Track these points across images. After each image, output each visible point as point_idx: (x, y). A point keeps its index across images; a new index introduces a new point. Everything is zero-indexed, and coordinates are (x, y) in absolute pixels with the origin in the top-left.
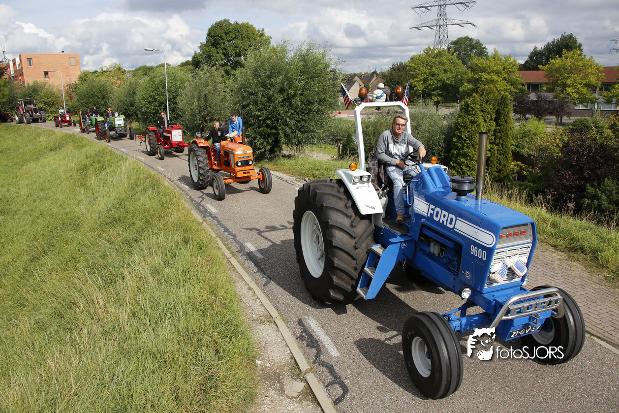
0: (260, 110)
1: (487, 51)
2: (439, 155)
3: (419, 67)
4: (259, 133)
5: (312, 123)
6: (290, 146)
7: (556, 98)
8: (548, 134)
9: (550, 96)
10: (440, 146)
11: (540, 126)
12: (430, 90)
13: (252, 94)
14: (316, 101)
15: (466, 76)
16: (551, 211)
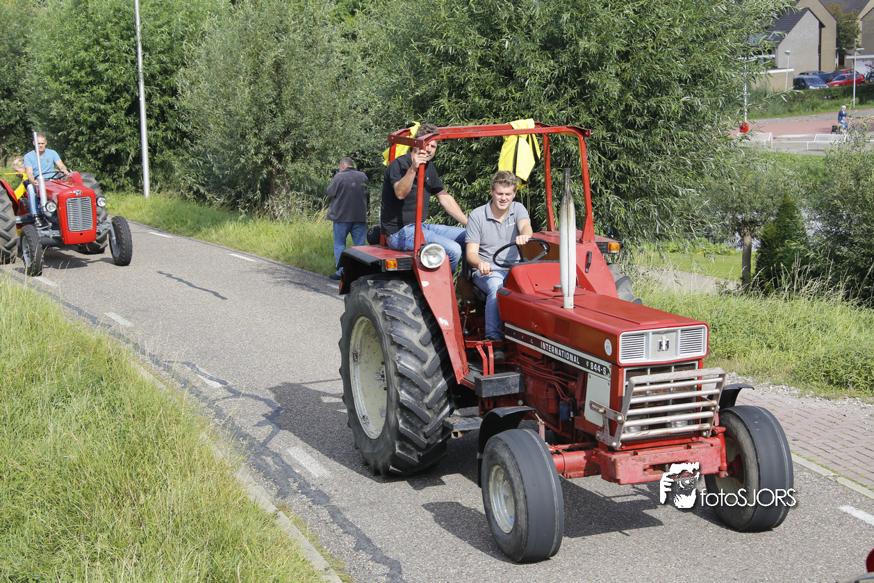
5: (661, 162)
14: (680, 80)
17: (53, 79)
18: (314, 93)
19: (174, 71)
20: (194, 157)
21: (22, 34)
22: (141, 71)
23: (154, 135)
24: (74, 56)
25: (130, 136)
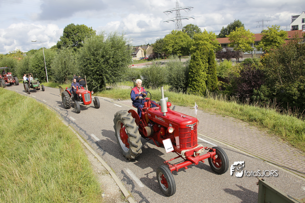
0: (93, 67)
1: (201, 30)
2: (183, 81)
3: (170, 40)
4: (93, 78)
5: (120, 71)
6: (109, 84)
7: (235, 50)
8: (233, 67)
9: (232, 49)
10: (183, 77)
11: (229, 63)
12: (176, 50)
13: (88, 59)
14: (121, 60)
15: (192, 43)
16: (239, 103)
17: (33, 67)
18: (70, 65)
20: (54, 76)
21: (28, 61)
22: (45, 65)
24: (36, 64)
25: (45, 74)
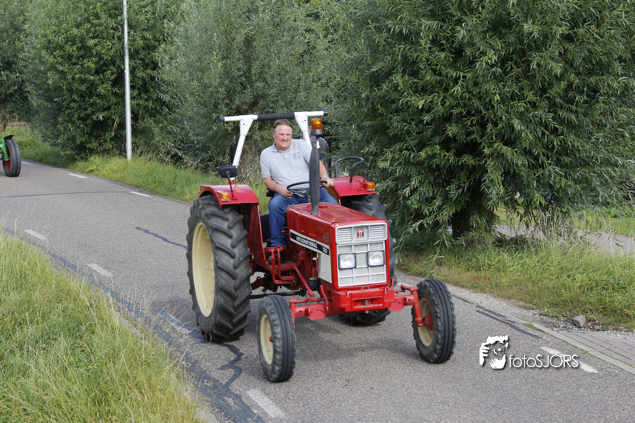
0: (425, 90)
4: (419, 163)
6: (521, 211)
17: (48, 53)
18: (280, 67)
19: (155, 47)
20: (173, 125)
21: (22, 13)
22: (126, 46)
23: (137, 105)
24: (67, 32)
25: (115, 105)
